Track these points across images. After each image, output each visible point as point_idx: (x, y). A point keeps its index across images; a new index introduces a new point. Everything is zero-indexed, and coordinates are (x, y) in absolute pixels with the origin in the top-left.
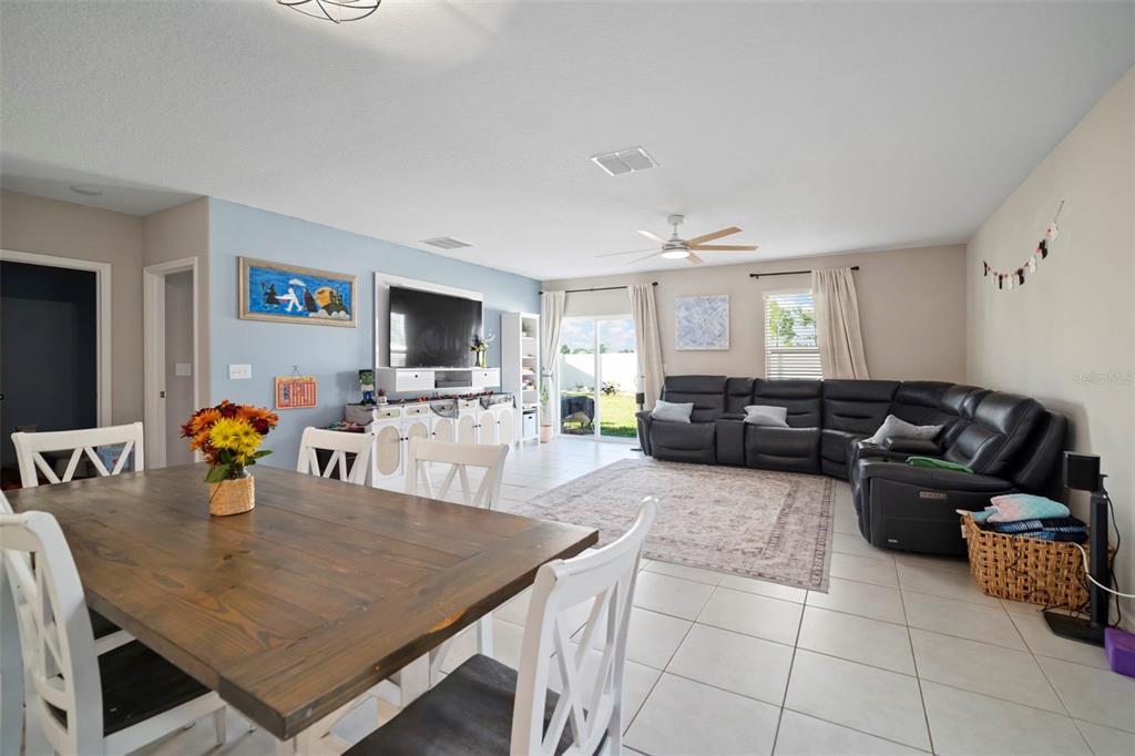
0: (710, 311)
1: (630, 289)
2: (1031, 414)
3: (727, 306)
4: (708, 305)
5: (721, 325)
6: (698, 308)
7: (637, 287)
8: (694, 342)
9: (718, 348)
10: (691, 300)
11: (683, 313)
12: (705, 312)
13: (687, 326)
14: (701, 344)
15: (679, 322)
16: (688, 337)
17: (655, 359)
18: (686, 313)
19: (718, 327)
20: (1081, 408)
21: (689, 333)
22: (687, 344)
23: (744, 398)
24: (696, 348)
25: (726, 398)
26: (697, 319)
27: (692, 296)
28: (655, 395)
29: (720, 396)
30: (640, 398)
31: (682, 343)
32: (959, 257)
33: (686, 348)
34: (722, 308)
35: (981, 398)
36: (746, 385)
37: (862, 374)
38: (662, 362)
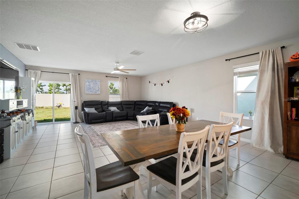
0: (95, 84)
1: (70, 75)
4: (95, 82)
6: (92, 83)
7: (73, 74)
8: (91, 92)
9: (97, 93)
10: (90, 80)
11: (87, 84)
13: (89, 87)
14: (93, 92)
15: (87, 86)
16: (89, 90)
17: (79, 96)
18: (88, 84)
19: (98, 88)
21: (89, 89)
22: (88, 92)
23: (107, 106)
24: (91, 93)
25: (102, 106)
26: (92, 85)
27: (90, 79)
28: (80, 107)
29: (100, 106)
30: (76, 108)
31: (87, 92)
32: (140, 79)
33: (88, 93)
34: (99, 83)
35: (160, 103)
36: (106, 102)
37: (127, 100)
38: (81, 96)
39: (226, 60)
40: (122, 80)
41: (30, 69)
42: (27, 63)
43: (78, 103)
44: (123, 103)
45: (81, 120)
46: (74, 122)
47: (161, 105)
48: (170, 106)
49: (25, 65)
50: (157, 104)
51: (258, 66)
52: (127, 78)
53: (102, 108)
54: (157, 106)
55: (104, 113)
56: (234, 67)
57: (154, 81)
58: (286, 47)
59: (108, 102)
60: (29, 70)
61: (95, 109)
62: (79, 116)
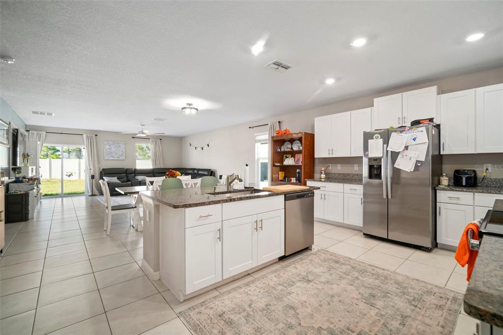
0: (118, 147)
1: (85, 136)
2: (210, 171)
3: (124, 146)
4: (117, 145)
5: (122, 152)
6: (113, 147)
7: (89, 135)
8: (112, 157)
9: (121, 159)
10: (111, 143)
11: (107, 147)
12: (116, 147)
13: (109, 152)
14: (115, 157)
15: (106, 150)
17: (96, 163)
18: (109, 147)
20: (216, 171)
21: (110, 154)
22: (109, 157)
23: (133, 174)
24: (113, 159)
25: (126, 175)
26: (113, 149)
27: (112, 141)
28: (97, 176)
29: (124, 174)
30: (93, 177)
31: (107, 157)
32: (180, 140)
33: (109, 159)
34: (123, 146)
35: (199, 170)
36: (132, 171)
37: (162, 167)
38: (99, 163)
39: (250, 128)
40: (154, 142)
41: (32, 130)
42: (28, 123)
43: (95, 171)
44: (155, 171)
45: (99, 192)
46: (90, 194)
47: (200, 172)
48: (208, 173)
49: (26, 125)
50: (196, 171)
51: (268, 135)
52: (161, 140)
53: (127, 177)
54: (195, 174)
55: (128, 183)
56: (255, 135)
57: (195, 144)
58: (282, 122)
59: (135, 169)
60: (30, 131)
61: (118, 179)
62: (96, 188)
